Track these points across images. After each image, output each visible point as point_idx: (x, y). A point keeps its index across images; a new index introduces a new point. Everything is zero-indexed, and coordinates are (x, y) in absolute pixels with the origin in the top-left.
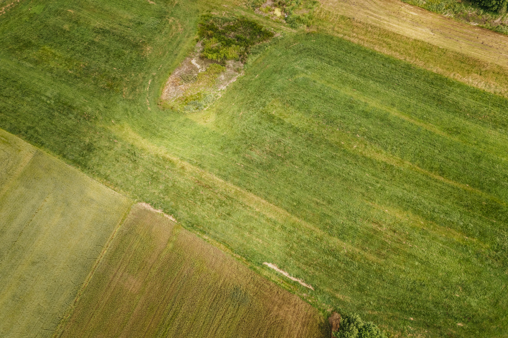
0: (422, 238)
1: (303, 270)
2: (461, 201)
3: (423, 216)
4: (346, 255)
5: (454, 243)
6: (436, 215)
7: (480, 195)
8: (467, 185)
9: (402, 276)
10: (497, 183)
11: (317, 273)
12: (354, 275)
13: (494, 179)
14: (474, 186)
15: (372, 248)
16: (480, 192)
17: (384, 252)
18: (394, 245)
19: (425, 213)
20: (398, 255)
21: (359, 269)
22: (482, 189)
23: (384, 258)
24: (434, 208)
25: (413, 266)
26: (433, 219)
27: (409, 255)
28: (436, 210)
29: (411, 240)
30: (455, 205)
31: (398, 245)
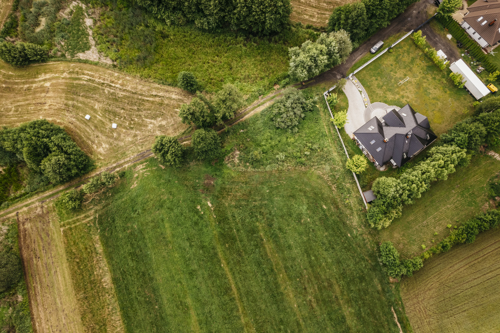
0: (292, 267)
1: (388, 324)
2: (240, 261)
3: (276, 279)
4: (352, 306)
5: (277, 245)
6: (267, 271)
7: (222, 252)
8: (222, 265)
9: (329, 260)
10: (203, 247)
11: (381, 314)
12: (359, 290)
13: (201, 252)
14: (219, 261)
15: (331, 294)
16: (219, 254)
17: (326, 284)
18: (315, 282)
19: (272, 279)
20: (318, 274)
21: (352, 290)
22: (216, 254)
23: (330, 280)
24: (262, 275)
25: (317, 259)
26: (272, 270)
27: (312, 267)
28: (263, 273)
29: (300, 274)
30: (247, 263)
31: (313, 279)
